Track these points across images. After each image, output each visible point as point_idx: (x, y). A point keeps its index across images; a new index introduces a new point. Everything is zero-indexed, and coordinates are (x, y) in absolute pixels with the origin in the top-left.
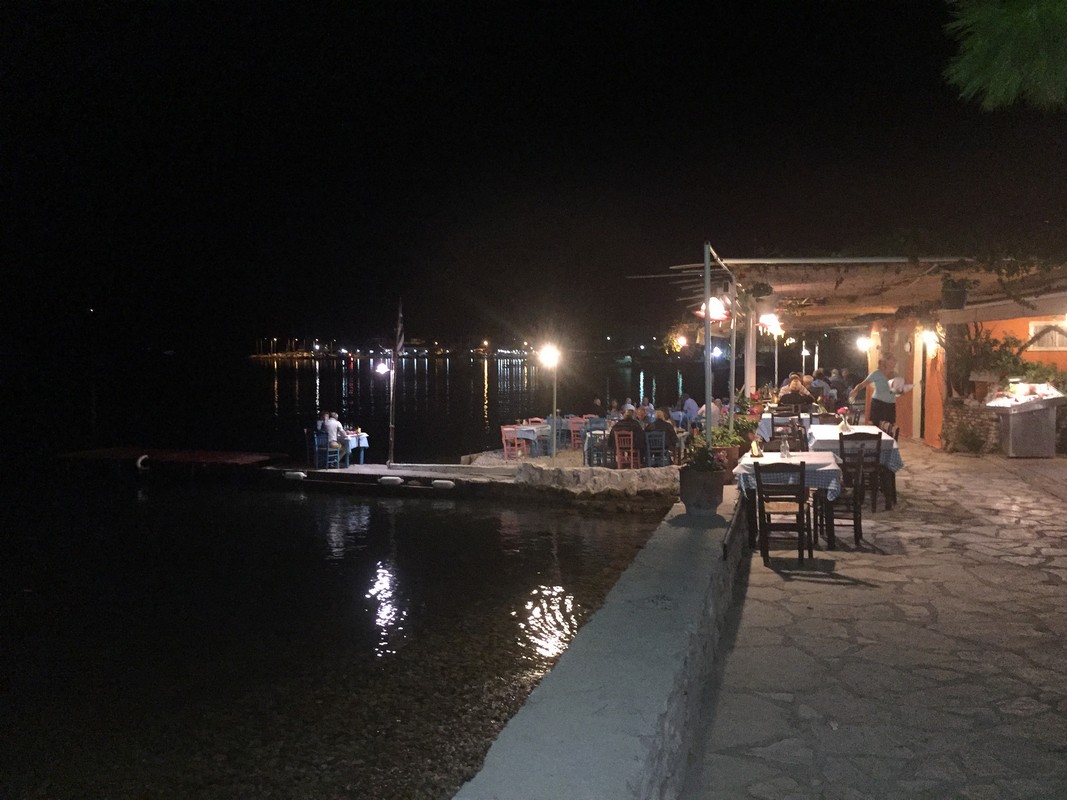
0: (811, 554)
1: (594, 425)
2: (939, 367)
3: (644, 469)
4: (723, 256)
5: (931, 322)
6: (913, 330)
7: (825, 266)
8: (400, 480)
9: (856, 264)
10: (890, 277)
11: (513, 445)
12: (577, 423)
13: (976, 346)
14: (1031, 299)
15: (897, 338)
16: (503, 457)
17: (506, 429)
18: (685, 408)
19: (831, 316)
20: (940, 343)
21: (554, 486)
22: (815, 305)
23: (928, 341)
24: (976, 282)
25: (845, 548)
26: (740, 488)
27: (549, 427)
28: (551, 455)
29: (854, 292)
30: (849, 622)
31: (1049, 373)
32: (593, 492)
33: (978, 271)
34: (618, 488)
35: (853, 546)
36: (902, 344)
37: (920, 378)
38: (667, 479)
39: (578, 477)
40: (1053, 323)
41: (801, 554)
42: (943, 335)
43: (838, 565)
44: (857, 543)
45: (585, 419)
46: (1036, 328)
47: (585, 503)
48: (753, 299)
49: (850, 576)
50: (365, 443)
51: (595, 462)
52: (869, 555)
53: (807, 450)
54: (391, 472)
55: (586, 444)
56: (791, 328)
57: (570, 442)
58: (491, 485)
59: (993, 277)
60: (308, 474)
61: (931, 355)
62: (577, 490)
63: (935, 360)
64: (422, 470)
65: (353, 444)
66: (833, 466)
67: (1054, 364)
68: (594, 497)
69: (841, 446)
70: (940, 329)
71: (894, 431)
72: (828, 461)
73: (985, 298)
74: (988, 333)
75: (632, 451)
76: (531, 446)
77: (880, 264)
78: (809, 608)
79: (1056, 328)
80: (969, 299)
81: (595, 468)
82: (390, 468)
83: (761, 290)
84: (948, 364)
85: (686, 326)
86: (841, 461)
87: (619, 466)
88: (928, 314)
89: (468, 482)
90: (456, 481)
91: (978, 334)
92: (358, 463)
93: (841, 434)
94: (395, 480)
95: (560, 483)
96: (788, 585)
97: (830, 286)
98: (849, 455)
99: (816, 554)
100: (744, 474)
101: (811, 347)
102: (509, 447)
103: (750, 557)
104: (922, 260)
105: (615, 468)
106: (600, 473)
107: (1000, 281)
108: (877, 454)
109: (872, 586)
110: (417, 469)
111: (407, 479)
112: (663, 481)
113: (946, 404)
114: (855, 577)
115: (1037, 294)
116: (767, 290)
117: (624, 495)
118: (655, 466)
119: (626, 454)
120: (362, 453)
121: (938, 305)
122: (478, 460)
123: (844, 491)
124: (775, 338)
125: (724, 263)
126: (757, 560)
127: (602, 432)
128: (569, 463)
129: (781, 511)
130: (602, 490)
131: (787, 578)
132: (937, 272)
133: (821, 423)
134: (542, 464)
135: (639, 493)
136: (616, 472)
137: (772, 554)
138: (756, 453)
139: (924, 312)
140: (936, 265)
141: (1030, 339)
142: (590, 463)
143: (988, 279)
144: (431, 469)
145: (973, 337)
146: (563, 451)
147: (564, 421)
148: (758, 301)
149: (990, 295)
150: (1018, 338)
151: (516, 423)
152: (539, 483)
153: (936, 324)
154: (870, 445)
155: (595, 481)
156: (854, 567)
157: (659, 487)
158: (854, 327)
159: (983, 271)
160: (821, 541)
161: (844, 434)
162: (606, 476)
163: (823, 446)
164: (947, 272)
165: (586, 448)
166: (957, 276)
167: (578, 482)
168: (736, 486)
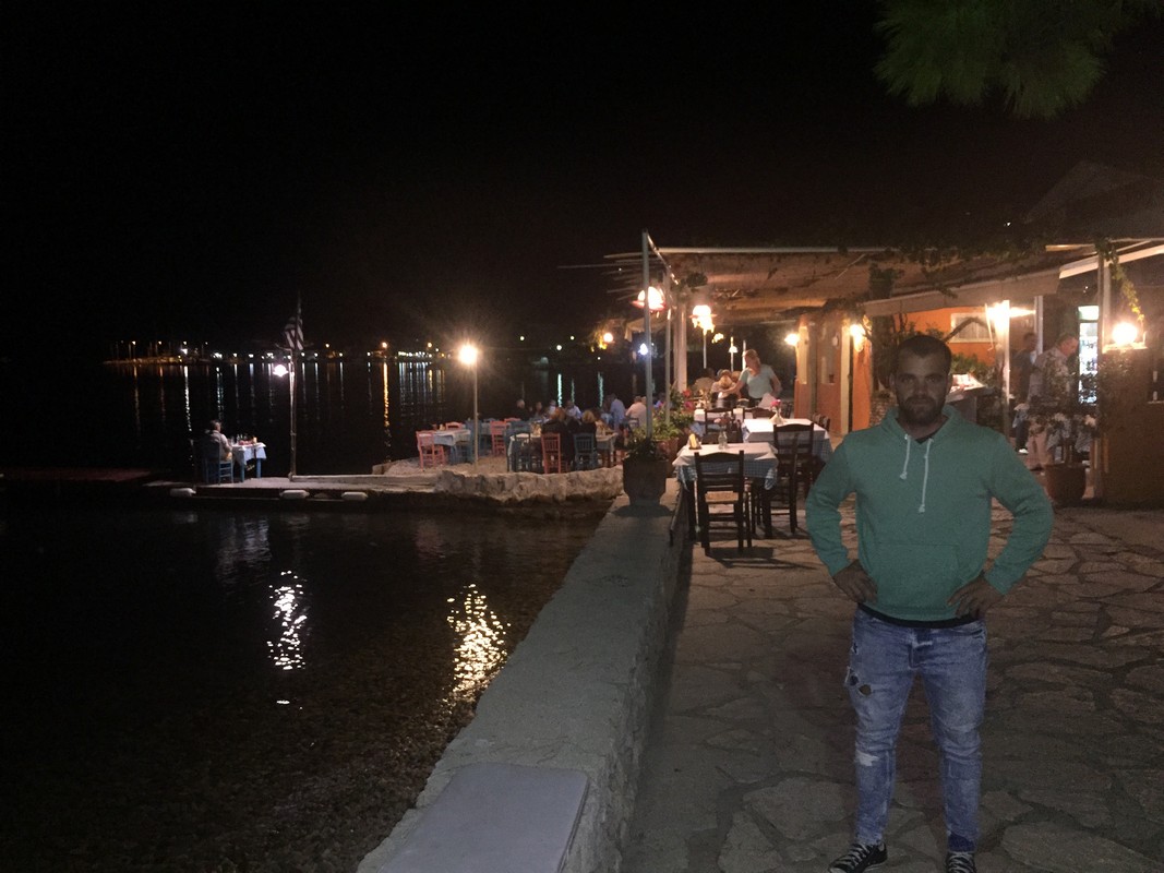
0: (749, 543)
1: (517, 429)
2: (865, 361)
3: (573, 474)
4: (658, 244)
5: (858, 315)
6: (842, 324)
7: (758, 255)
8: (306, 494)
9: (789, 254)
10: (821, 268)
11: (430, 452)
12: (498, 427)
13: (901, 337)
14: (953, 289)
15: (824, 331)
16: (419, 465)
17: (422, 435)
18: (612, 409)
19: (759, 310)
20: (867, 335)
21: (477, 494)
22: (745, 298)
23: (856, 334)
24: (902, 272)
25: (782, 536)
26: (680, 481)
27: (469, 432)
28: (471, 462)
29: (785, 284)
30: (789, 601)
31: (970, 364)
32: (519, 499)
33: (902, 261)
34: (546, 494)
35: (789, 534)
36: (830, 337)
37: (848, 372)
38: (597, 483)
39: (503, 483)
40: (974, 315)
41: (741, 544)
42: (869, 328)
43: (776, 552)
44: (793, 531)
45: (506, 423)
46: (957, 319)
47: (511, 510)
48: (689, 289)
49: (787, 560)
50: (261, 454)
51: (521, 467)
52: (805, 541)
53: (742, 442)
54: (295, 485)
55: (510, 449)
56: (721, 324)
57: (491, 448)
58: (409, 495)
59: (918, 267)
60: (198, 490)
61: (857, 348)
62: (502, 498)
63: (862, 353)
64: (328, 482)
65: (248, 456)
66: (770, 455)
67: (974, 355)
68: (521, 504)
69: (775, 437)
70: (866, 321)
71: (825, 422)
72: (766, 451)
73: (910, 289)
74: (912, 326)
75: (559, 455)
76: (449, 453)
77: (812, 253)
78: (751, 590)
79: (976, 320)
80: (895, 291)
81: (521, 473)
82: (292, 480)
83: (695, 280)
84: (875, 356)
85: (613, 321)
86: (776, 451)
87: (546, 471)
88: (855, 306)
89: (382, 493)
90: (369, 492)
91: (902, 327)
92: (255, 477)
93: (775, 426)
94: (299, 494)
95: (483, 490)
96: (730, 571)
97: (762, 277)
98: (783, 447)
99: (754, 543)
100: (684, 467)
101: (738, 344)
102: (425, 455)
103: (692, 548)
104: (850, 250)
105: (542, 473)
106: (526, 479)
107: (924, 271)
108: (809, 445)
109: (808, 568)
110: (324, 481)
111: (312, 492)
112: (593, 484)
113: (873, 397)
114: (791, 561)
115: (959, 285)
116: (701, 280)
117: (553, 501)
118: (584, 469)
119: (553, 458)
120: (259, 464)
121: (867, 297)
122: (391, 470)
123: (780, 481)
124: (705, 333)
125: (659, 252)
126: (698, 551)
127: (527, 436)
128: (493, 469)
129: (721, 502)
130: (529, 496)
131: (728, 565)
132: (863, 262)
133: (755, 417)
134: (463, 471)
135: (568, 498)
136: (543, 477)
137: (712, 544)
138: (695, 445)
139: (850, 305)
140: (863, 256)
141: (952, 330)
142: (515, 470)
143: (913, 269)
144: (339, 481)
145: (898, 329)
146: (484, 457)
147: (484, 425)
148: (693, 291)
149: (915, 286)
150: (940, 330)
151: (432, 429)
152: (461, 492)
153: (862, 317)
154: (803, 437)
155: (521, 488)
156: (790, 552)
157: (588, 491)
158: (782, 322)
159: (907, 261)
160: (759, 531)
161: (779, 425)
162: (533, 482)
163: (758, 437)
164: (875, 262)
165: (509, 453)
166: (883, 266)
167: (503, 489)
168: (675, 479)
